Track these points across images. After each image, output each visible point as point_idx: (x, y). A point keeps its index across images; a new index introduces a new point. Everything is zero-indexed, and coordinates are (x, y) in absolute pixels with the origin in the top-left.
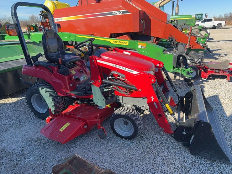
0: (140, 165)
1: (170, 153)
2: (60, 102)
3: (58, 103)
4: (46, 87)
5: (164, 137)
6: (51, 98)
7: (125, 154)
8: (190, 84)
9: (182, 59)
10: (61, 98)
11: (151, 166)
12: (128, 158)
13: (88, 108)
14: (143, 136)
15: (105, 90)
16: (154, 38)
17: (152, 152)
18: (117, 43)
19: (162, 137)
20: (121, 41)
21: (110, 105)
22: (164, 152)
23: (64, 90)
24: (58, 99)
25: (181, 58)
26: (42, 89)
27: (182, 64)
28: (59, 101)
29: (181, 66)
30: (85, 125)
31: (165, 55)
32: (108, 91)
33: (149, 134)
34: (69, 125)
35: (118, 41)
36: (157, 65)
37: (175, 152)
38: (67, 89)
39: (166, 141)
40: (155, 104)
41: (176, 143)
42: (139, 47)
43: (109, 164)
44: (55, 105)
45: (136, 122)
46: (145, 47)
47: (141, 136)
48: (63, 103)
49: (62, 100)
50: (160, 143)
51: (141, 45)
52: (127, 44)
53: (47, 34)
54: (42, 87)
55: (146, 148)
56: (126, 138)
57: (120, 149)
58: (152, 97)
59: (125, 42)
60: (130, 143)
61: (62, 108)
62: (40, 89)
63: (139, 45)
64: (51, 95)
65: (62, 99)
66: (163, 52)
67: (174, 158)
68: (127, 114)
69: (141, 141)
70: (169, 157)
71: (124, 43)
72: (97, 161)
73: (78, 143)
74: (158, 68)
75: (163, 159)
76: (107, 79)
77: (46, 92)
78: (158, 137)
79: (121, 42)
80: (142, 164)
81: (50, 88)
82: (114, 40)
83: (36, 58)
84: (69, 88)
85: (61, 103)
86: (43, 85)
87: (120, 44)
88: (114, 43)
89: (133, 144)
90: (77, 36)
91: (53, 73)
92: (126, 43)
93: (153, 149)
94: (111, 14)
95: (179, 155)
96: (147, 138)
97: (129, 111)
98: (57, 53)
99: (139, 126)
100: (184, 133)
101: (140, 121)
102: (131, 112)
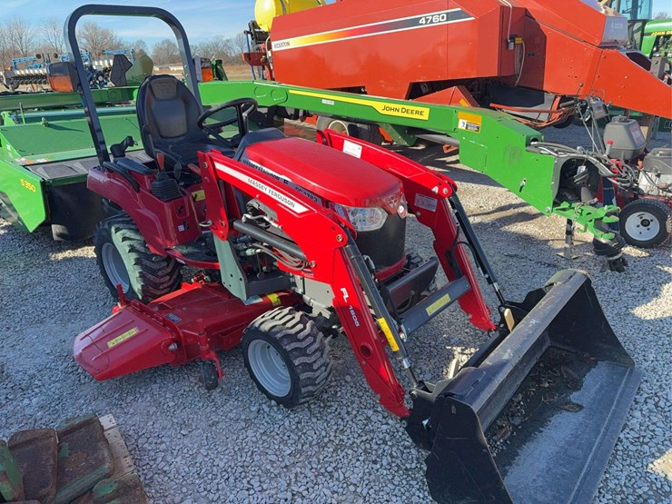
0: (260, 489)
1: (372, 477)
2: (160, 270)
3: (153, 272)
4: (127, 226)
5: (390, 422)
6: (134, 256)
7: (244, 444)
8: (614, 262)
9: (584, 173)
10: (163, 261)
11: (286, 500)
12: (244, 459)
13: (217, 295)
14: (331, 406)
15: (249, 252)
16: (553, 97)
17: (321, 457)
18: (396, 114)
19: (384, 421)
20: (407, 107)
21: (280, 297)
22: (356, 470)
23: (160, 240)
24: (153, 262)
25: (583, 169)
26: (117, 230)
27: (584, 193)
28: (156, 266)
29: (583, 198)
30: (175, 341)
31: (533, 156)
32: (254, 257)
33: (353, 402)
34: (135, 333)
35: (399, 106)
36: (434, 190)
37: (390, 477)
38: (168, 237)
39: (388, 437)
40: (353, 312)
41: (413, 451)
42: (461, 125)
43: (184, 462)
44: (142, 276)
45: (296, 358)
46: (478, 128)
47: (329, 404)
48: (170, 274)
49: (168, 266)
50: (364, 438)
51: (465, 121)
52: (425, 117)
53: (150, 86)
54: (117, 226)
55: (314, 443)
56: (279, 401)
57: (243, 428)
58: (343, 290)
59: (420, 109)
60: (280, 417)
61: (165, 285)
62: (113, 230)
63: (461, 121)
64: (132, 249)
65: (165, 264)
67: (373, 496)
68: (273, 330)
69: (314, 420)
70: (359, 490)
71: (417, 112)
72: (163, 447)
73: (154, 386)
74: (436, 200)
75: (335, 489)
76: (243, 218)
77: (124, 239)
78: (374, 418)
79: (407, 111)
80: (265, 486)
81: (137, 231)
82: (387, 105)
83: (120, 150)
84: (173, 235)
85: (160, 273)
86: (123, 222)
87: (405, 115)
88: (385, 112)
89: (287, 423)
90: (291, 91)
91: (138, 191)
92: (421, 113)
93: (331, 450)
94: (416, 22)
95: (396, 491)
96: (339, 414)
97: (285, 324)
98: (182, 138)
99: (303, 372)
100: (425, 422)
101: (313, 359)
102: (289, 325)
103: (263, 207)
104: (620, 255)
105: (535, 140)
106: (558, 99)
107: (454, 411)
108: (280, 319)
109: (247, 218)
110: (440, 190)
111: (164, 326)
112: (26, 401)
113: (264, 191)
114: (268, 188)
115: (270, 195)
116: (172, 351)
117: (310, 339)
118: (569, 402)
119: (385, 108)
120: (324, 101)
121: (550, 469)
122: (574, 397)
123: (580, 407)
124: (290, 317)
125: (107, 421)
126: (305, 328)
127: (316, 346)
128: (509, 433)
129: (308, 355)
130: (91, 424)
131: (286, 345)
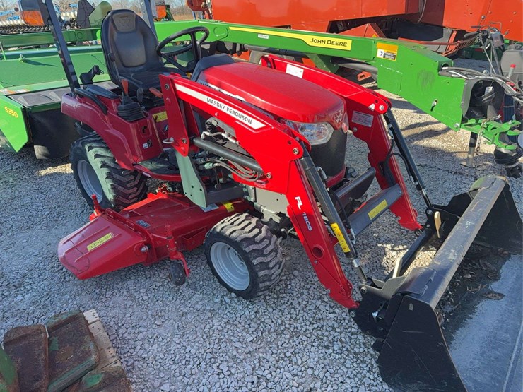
0: (228, 373)
1: (327, 361)
2: (128, 182)
3: (123, 184)
4: (101, 145)
5: (337, 311)
6: (105, 171)
7: (211, 333)
8: (512, 170)
9: (491, 93)
10: (130, 174)
11: (253, 383)
12: (212, 346)
13: (179, 204)
14: (284, 297)
15: (208, 166)
16: (450, 31)
17: (280, 343)
18: (322, 45)
19: (331, 310)
20: (332, 39)
21: (233, 205)
22: (312, 355)
23: (128, 156)
24: (122, 175)
25: (490, 89)
26: (90, 148)
27: (490, 111)
28: (125, 179)
29: (488, 115)
30: (145, 244)
31: (445, 80)
32: (211, 170)
33: (302, 294)
34: (110, 237)
35: (325, 39)
36: (370, 107)
37: (342, 361)
38: (134, 153)
39: (336, 325)
40: (306, 218)
41: (360, 337)
42: (379, 55)
43: (160, 349)
44: (113, 187)
45: (255, 258)
46: (394, 56)
47: (281, 295)
48: (137, 186)
49: (135, 179)
50: (315, 326)
51: (383, 51)
52: (348, 47)
53: (112, 20)
54: (90, 145)
55: (272, 330)
56: (239, 293)
57: (209, 318)
58: (298, 198)
59: (343, 41)
60: (241, 307)
61: (134, 195)
62: (86, 147)
63: (379, 51)
64: (104, 165)
65: (132, 177)
66: (440, 69)
67: (329, 378)
69: (270, 310)
70: (316, 373)
71: (341, 44)
72: (140, 336)
73: (129, 282)
74: (372, 116)
75: (295, 372)
76: (202, 136)
77: (97, 156)
78: (322, 308)
79: (332, 43)
80: (233, 371)
81: (107, 149)
82: (315, 37)
83: (88, 78)
84: (139, 152)
85: (129, 185)
86: (94, 141)
87: (330, 46)
88: (313, 44)
89: (247, 313)
90: (231, 28)
91: (107, 114)
92: (345, 44)
93: (288, 336)
95: (349, 373)
96: (292, 304)
97: (243, 229)
98: (142, 68)
99: (261, 270)
100: (375, 315)
101: (269, 258)
102: (247, 229)
103: (221, 124)
104: (517, 164)
105: (446, 65)
106: (455, 33)
107: (411, 308)
108: (239, 225)
109: (206, 135)
110: (377, 107)
111: (136, 231)
112: (19, 297)
113: (222, 109)
114: (226, 106)
115: (228, 112)
116: (144, 253)
117: (267, 241)
118: (491, 292)
119: (313, 41)
120: (260, 36)
121: (484, 352)
122: (495, 286)
123: (502, 296)
124: (247, 222)
125: (90, 316)
126: (261, 232)
127: (271, 247)
128: (443, 320)
129: (264, 256)
130: (76, 320)
131: (246, 247)
